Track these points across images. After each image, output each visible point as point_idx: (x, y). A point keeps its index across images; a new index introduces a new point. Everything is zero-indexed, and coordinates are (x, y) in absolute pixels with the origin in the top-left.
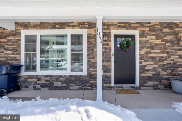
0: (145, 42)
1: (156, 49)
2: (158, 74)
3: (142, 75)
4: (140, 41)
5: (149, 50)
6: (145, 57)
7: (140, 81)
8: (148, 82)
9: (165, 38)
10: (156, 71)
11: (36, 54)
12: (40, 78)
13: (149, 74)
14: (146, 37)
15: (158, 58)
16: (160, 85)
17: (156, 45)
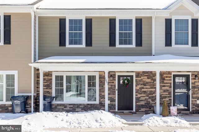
0: (140, 81)
1: (147, 86)
2: (148, 103)
3: (137, 104)
4: (136, 80)
5: (142, 86)
6: (139, 91)
7: (136, 108)
8: (142, 109)
9: (153, 78)
10: (147, 101)
11: (63, 89)
12: (66, 106)
13: (142, 103)
14: (140, 77)
15: (149, 92)
16: (150, 111)
17: (147, 83)
